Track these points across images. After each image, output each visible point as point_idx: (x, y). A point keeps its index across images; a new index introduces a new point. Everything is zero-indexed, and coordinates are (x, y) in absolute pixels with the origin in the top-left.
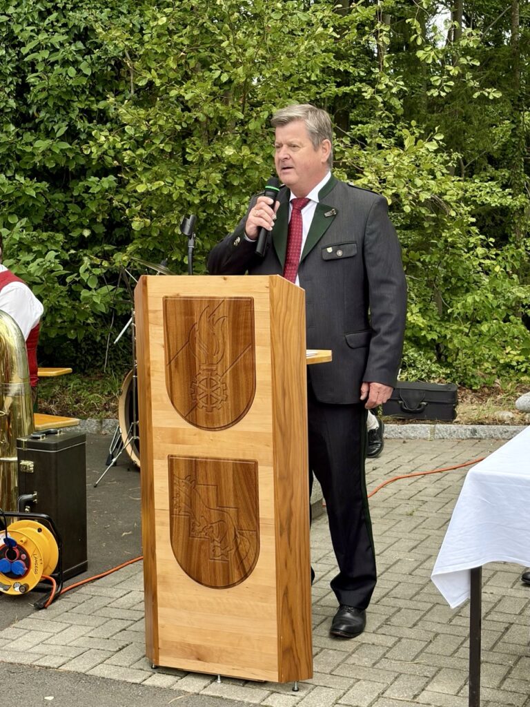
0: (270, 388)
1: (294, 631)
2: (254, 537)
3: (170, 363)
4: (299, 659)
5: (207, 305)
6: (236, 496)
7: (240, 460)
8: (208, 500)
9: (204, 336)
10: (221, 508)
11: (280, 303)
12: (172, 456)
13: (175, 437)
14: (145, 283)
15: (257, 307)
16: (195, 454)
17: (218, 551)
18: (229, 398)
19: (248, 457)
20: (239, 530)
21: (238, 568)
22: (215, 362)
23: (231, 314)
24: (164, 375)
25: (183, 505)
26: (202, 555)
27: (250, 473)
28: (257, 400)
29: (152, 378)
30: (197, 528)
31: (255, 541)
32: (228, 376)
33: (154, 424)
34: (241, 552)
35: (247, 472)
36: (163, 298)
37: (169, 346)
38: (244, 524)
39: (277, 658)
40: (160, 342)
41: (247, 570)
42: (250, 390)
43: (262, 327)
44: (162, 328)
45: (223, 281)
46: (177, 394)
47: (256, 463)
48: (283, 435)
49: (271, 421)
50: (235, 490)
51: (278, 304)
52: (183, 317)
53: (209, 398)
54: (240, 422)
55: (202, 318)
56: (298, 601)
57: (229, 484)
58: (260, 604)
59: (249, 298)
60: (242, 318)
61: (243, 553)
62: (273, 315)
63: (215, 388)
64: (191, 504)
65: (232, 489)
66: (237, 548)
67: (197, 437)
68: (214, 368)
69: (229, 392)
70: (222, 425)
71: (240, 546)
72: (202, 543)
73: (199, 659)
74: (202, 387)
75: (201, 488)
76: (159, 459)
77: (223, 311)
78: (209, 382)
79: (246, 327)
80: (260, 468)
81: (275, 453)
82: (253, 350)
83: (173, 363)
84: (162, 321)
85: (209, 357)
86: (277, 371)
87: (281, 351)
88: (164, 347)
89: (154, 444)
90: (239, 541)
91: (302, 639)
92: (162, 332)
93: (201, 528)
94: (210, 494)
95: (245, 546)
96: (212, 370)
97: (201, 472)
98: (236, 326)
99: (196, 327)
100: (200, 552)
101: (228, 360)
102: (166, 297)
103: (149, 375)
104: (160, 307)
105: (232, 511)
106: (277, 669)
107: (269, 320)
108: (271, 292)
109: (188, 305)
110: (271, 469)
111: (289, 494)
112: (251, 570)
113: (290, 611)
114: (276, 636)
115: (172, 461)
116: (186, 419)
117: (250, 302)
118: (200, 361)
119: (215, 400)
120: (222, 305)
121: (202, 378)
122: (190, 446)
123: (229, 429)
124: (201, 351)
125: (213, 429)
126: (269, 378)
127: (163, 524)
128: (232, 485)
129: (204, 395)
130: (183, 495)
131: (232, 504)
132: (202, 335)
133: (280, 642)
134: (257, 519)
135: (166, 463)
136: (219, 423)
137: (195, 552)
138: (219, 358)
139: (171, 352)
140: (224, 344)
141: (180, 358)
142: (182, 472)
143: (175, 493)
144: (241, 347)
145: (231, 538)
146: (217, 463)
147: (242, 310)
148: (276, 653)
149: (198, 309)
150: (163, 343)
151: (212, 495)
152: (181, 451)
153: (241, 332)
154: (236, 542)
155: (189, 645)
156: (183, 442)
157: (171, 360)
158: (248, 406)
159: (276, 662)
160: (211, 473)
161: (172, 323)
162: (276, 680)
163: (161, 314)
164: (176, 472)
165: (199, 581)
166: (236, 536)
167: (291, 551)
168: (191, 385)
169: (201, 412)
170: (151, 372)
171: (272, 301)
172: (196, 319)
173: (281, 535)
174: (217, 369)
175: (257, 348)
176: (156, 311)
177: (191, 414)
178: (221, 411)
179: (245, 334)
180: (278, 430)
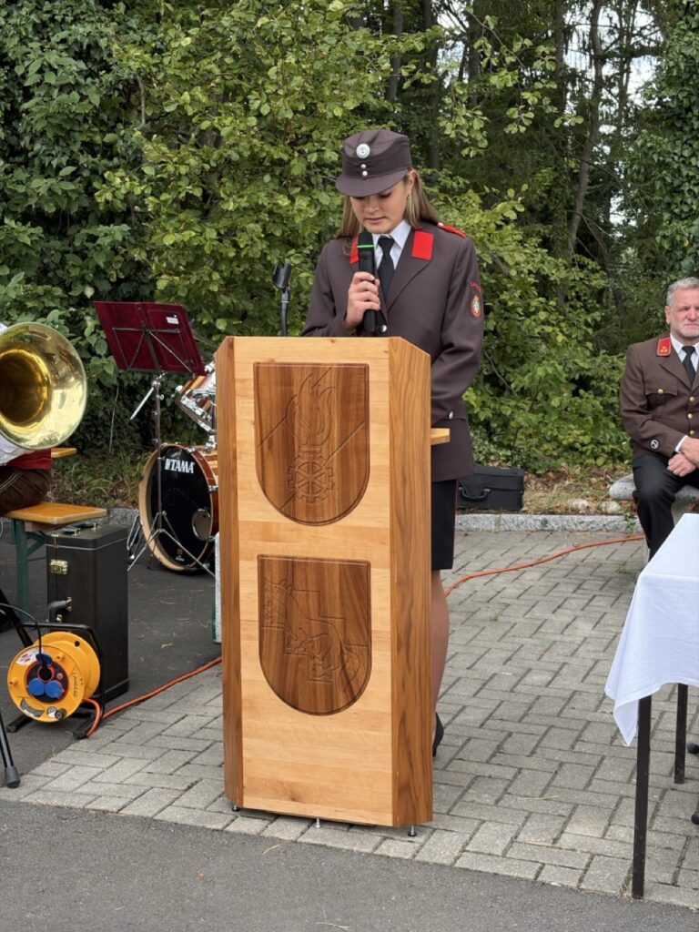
0: (388, 474)
1: (411, 765)
2: (365, 653)
3: (262, 442)
4: (417, 798)
5: (309, 373)
6: (343, 604)
7: (349, 561)
8: (308, 610)
9: (305, 411)
10: (324, 617)
11: (401, 371)
12: (262, 556)
13: (266, 532)
14: (231, 346)
15: (373, 376)
16: (291, 554)
17: (320, 670)
18: (336, 486)
19: (358, 558)
20: (346, 646)
21: (345, 691)
22: (319, 442)
23: (340, 386)
24: (254, 458)
25: (276, 615)
26: (300, 675)
27: (361, 577)
28: (370, 489)
29: (238, 461)
30: (293, 642)
31: (366, 658)
32: (335, 459)
33: (241, 517)
34: (348, 672)
35: (357, 575)
36: (254, 365)
37: (261, 423)
38: (352, 636)
39: (391, 797)
40: (247, 418)
41: (356, 693)
42: (363, 476)
43: (379, 400)
44: (253, 401)
45: (331, 344)
46: (271, 481)
47: (368, 565)
48: (403, 531)
49: (387, 514)
50: (342, 597)
51: (398, 372)
52: (279, 388)
53: (311, 486)
54: (350, 515)
55: (304, 389)
56: (417, 729)
57: (334, 588)
58: (371, 733)
59: (362, 365)
60: (354, 389)
61: (351, 673)
62: (394, 385)
63: (318, 474)
64: (286, 615)
65: (338, 597)
66: (344, 667)
67: (294, 533)
68: (318, 449)
69: (336, 479)
70: (327, 519)
71: (347, 665)
72: (299, 660)
73: (293, 800)
74: (302, 474)
75: (299, 595)
76: (247, 559)
77: (329, 381)
78: (312, 467)
79: (359, 400)
80: (374, 571)
81: (392, 552)
82: (367, 427)
83: (265, 443)
84: (251, 392)
85: (312, 436)
86: (396, 452)
87: (401, 429)
88: (255, 423)
89: (240, 542)
90: (345, 657)
91: (420, 775)
92: (253, 405)
93: (298, 643)
94: (311, 601)
95: (353, 664)
96: (314, 452)
97: (299, 575)
98: (345, 399)
99: (296, 399)
100: (296, 671)
101: (336, 440)
102: (258, 363)
103: (235, 458)
104: (250, 375)
105: (338, 622)
106: (391, 810)
107: (387, 392)
108: (391, 359)
109: (285, 373)
110: (387, 572)
111: (408, 601)
112: (360, 693)
113: (407, 741)
114: (390, 772)
115: (263, 563)
116: (281, 512)
117: (365, 370)
118: (299, 441)
119: (318, 489)
120: (328, 374)
121: (302, 462)
122: (284, 544)
123: (334, 524)
124: (301, 429)
125: (316, 524)
126: (386, 462)
127: (250, 638)
128: (337, 590)
129: (304, 482)
130: (275, 602)
131: (338, 615)
132: (303, 410)
133: (396, 779)
134: (369, 631)
135: (255, 564)
136: (323, 516)
137: (290, 671)
138: (325, 437)
139: (264, 430)
140: (331, 421)
141: (275, 437)
142: (275, 575)
143: (266, 600)
144: (352, 425)
145: (335, 654)
146: (320, 565)
147: (353, 380)
148: (390, 791)
149: (299, 378)
150: (253, 418)
151: (313, 603)
152: (274, 549)
153: (353, 406)
154: (342, 659)
155: (282, 783)
156: (278, 540)
157: (263, 441)
158: (360, 496)
159: (390, 802)
160: (312, 577)
161: (265, 395)
162: (391, 824)
163: (251, 385)
164: (268, 576)
165: (295, 707)
166: (342, 652)
167: (410, 669)
168: (289, 470)
169: (300, 503)
170: (238, 454)
171: (391, 369)
172: (296, 390)
173: (399, 650)
174: (321, 451)
175: (373, 426)
176: (243, 381)
177: (287, 503)
178: (325, 502)
179: (357, 409)
180: (396, 525)
